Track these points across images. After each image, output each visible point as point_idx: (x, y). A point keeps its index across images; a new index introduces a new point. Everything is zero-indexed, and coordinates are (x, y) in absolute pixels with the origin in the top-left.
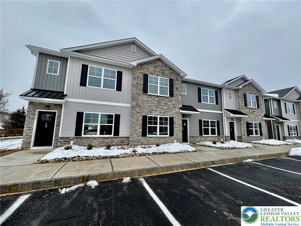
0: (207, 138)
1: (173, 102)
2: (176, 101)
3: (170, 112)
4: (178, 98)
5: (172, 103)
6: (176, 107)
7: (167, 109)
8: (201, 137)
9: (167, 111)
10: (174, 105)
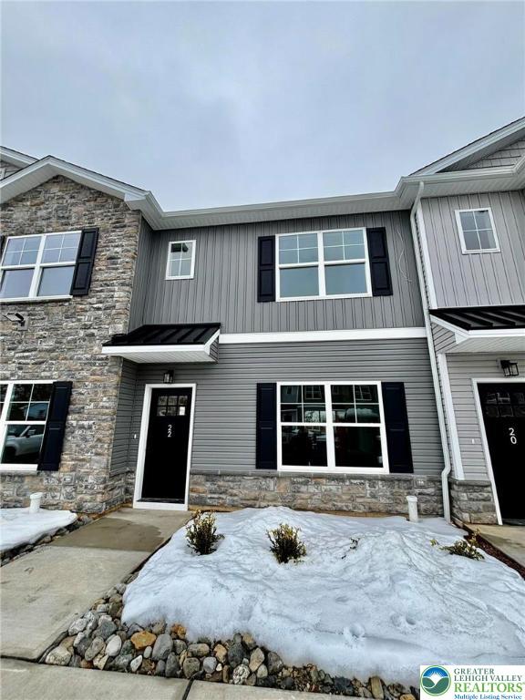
0: (306, 483)
1: (85, 319)
2: (100, 312)
3: (66, 359)
4: (112, 297)
5: (79, 320)
6: (93, 335)
7: (53, 350)
8: (265, 477)
9: (52, 359)
10: (86, 327)
